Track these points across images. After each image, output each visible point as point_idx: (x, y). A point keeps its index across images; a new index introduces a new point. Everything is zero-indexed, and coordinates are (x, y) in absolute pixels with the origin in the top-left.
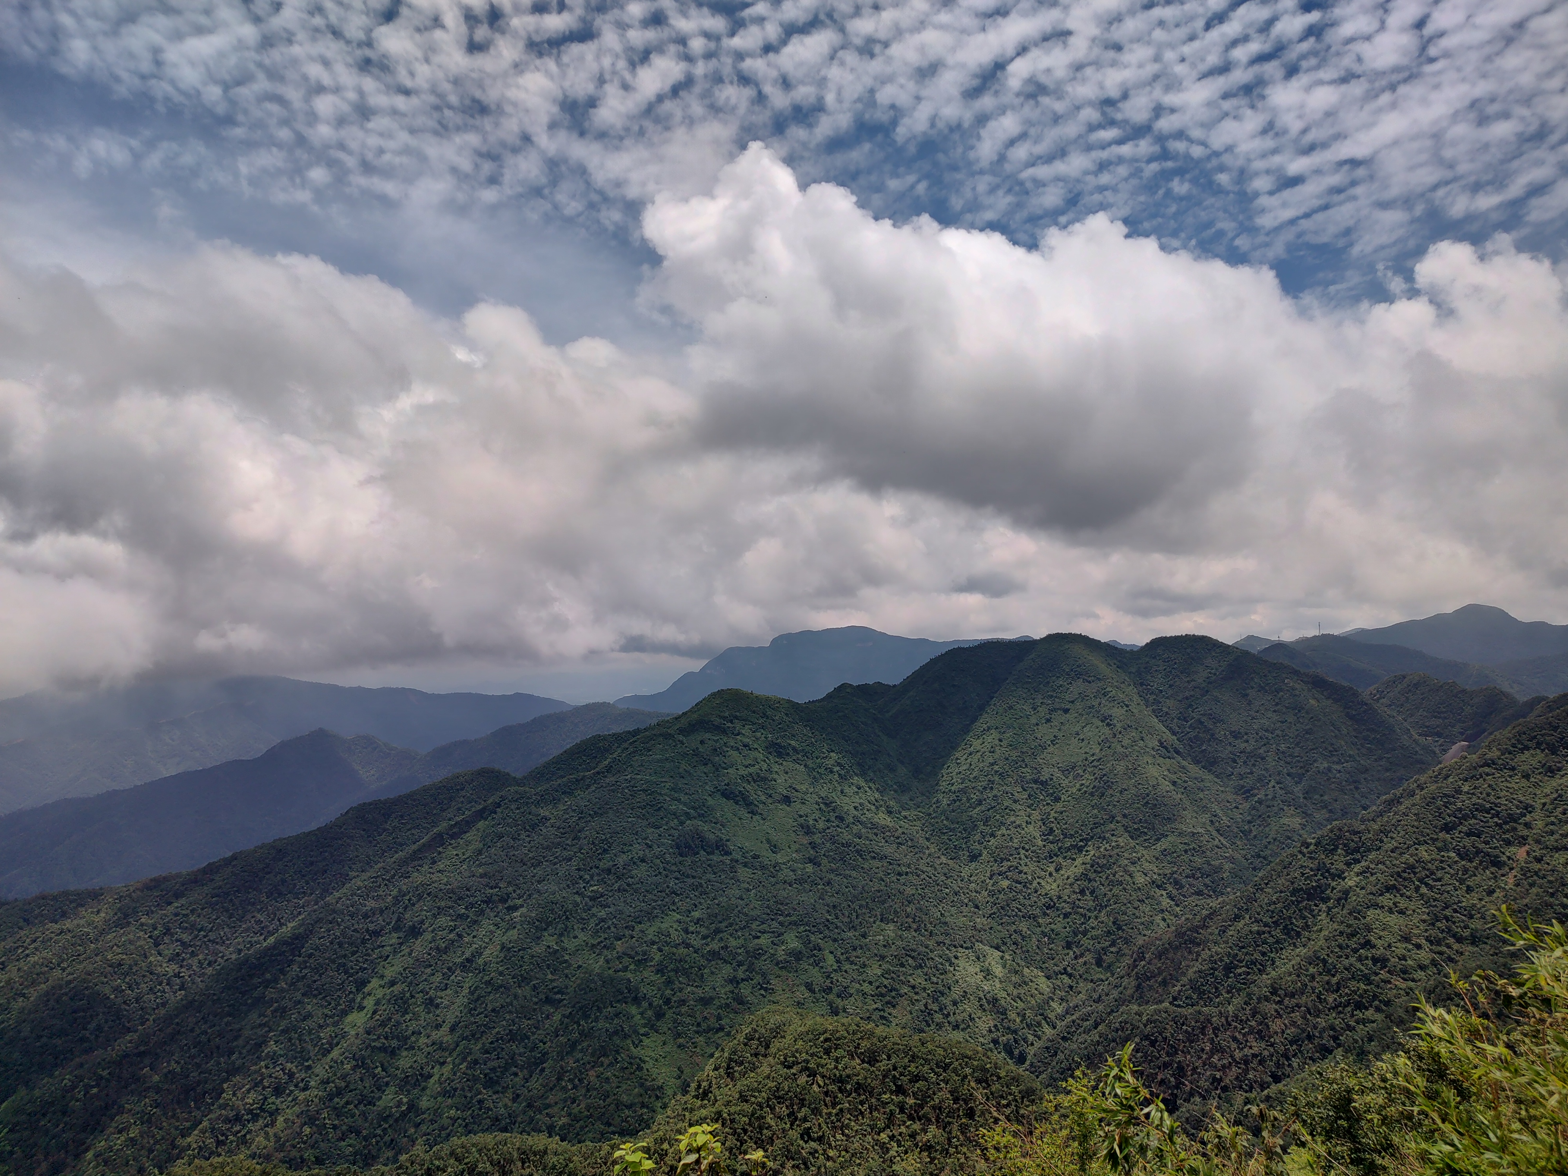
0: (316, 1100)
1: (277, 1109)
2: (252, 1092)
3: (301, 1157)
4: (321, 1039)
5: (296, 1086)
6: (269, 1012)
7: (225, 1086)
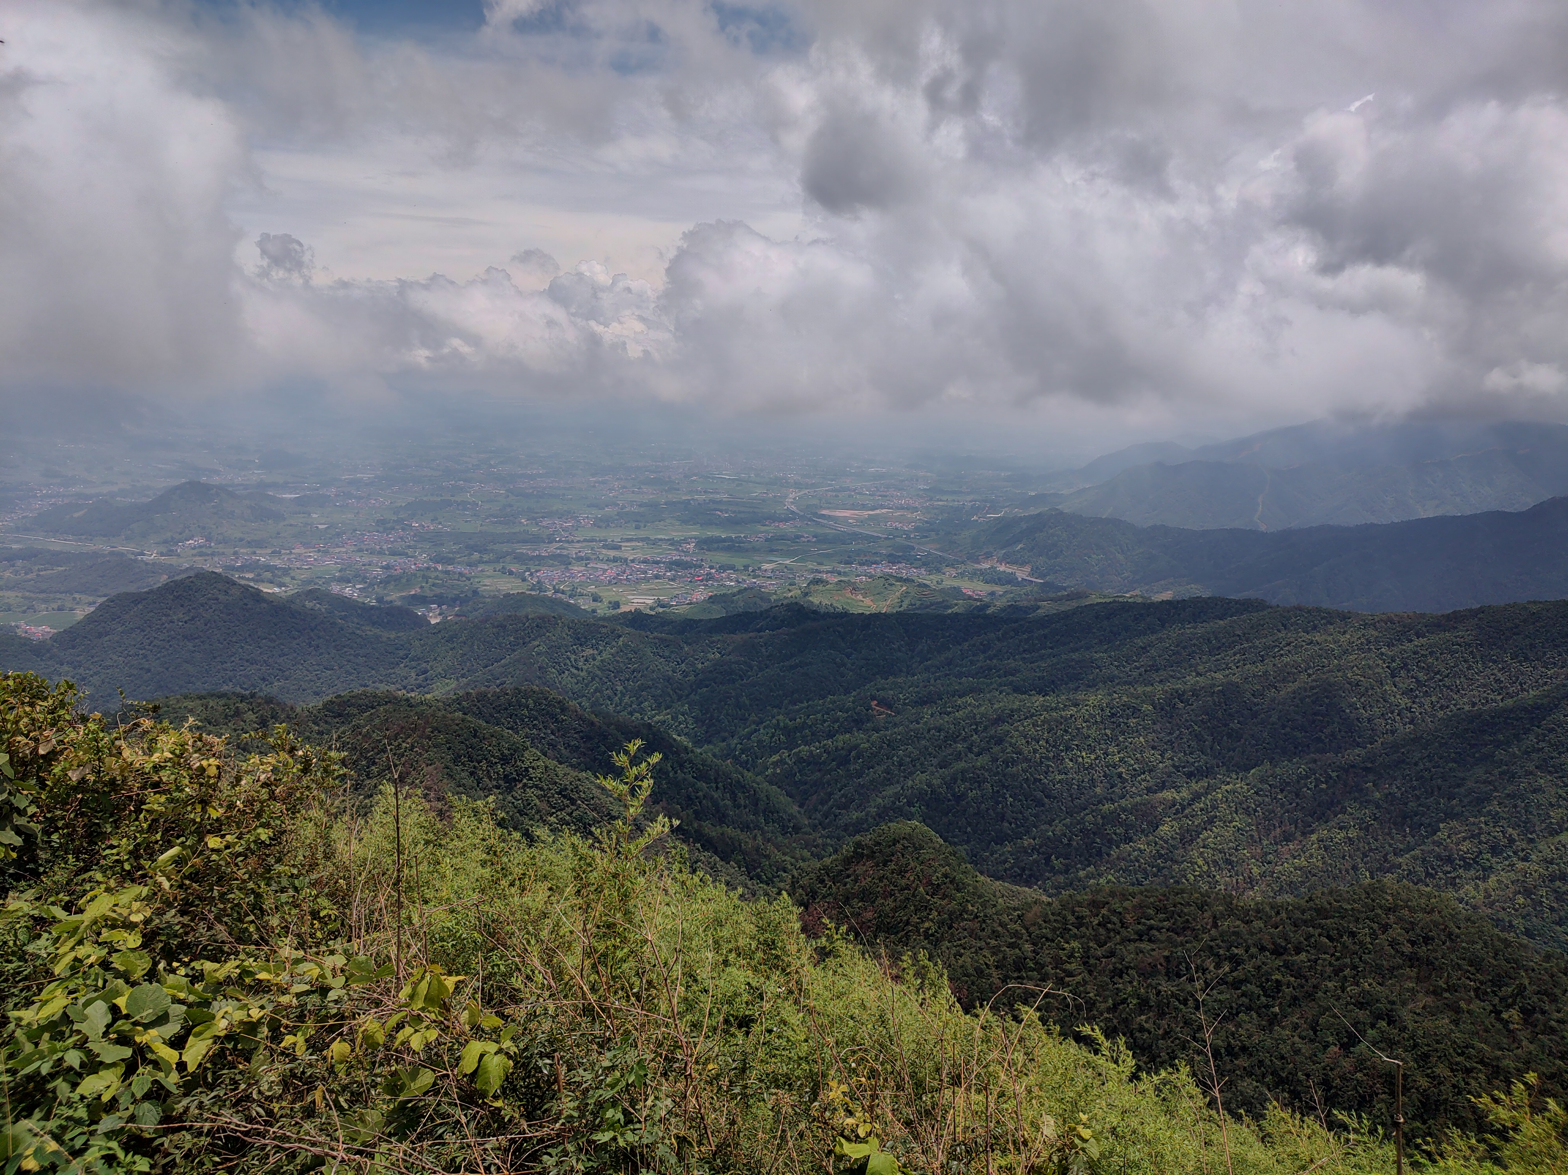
0: (1536, 875)
1: (1491, 867)
2: (1468, 841)
3: (1510, 922)
4: (1550, 817)
5: (1515, 853)
6: (1496, 772)
7: (1441, 825)
